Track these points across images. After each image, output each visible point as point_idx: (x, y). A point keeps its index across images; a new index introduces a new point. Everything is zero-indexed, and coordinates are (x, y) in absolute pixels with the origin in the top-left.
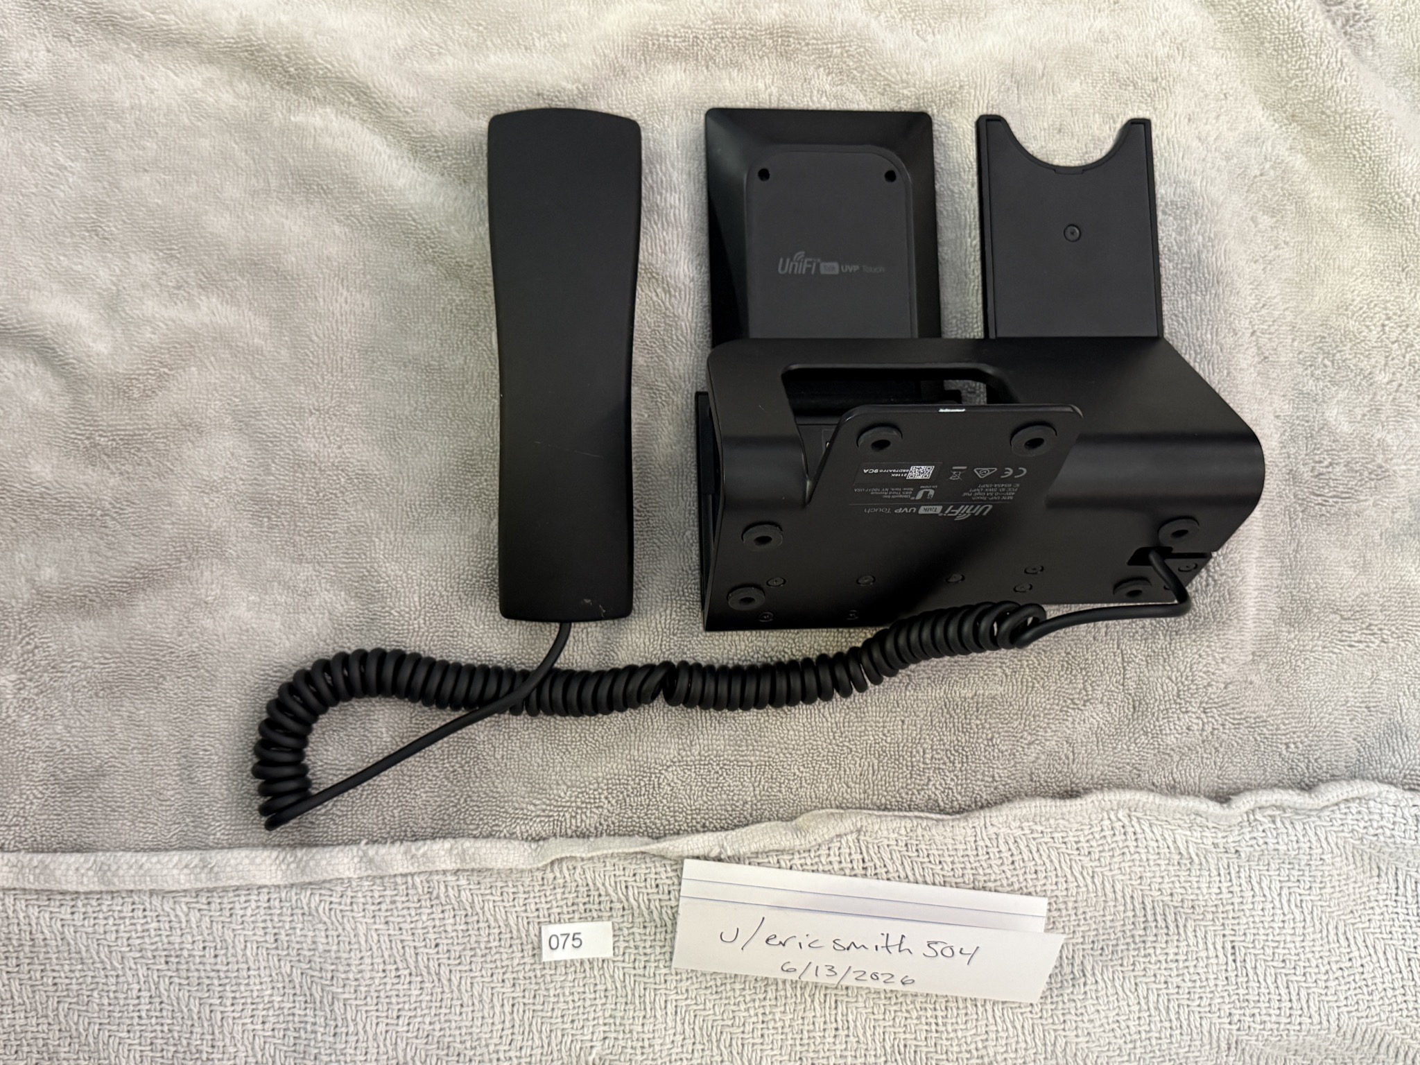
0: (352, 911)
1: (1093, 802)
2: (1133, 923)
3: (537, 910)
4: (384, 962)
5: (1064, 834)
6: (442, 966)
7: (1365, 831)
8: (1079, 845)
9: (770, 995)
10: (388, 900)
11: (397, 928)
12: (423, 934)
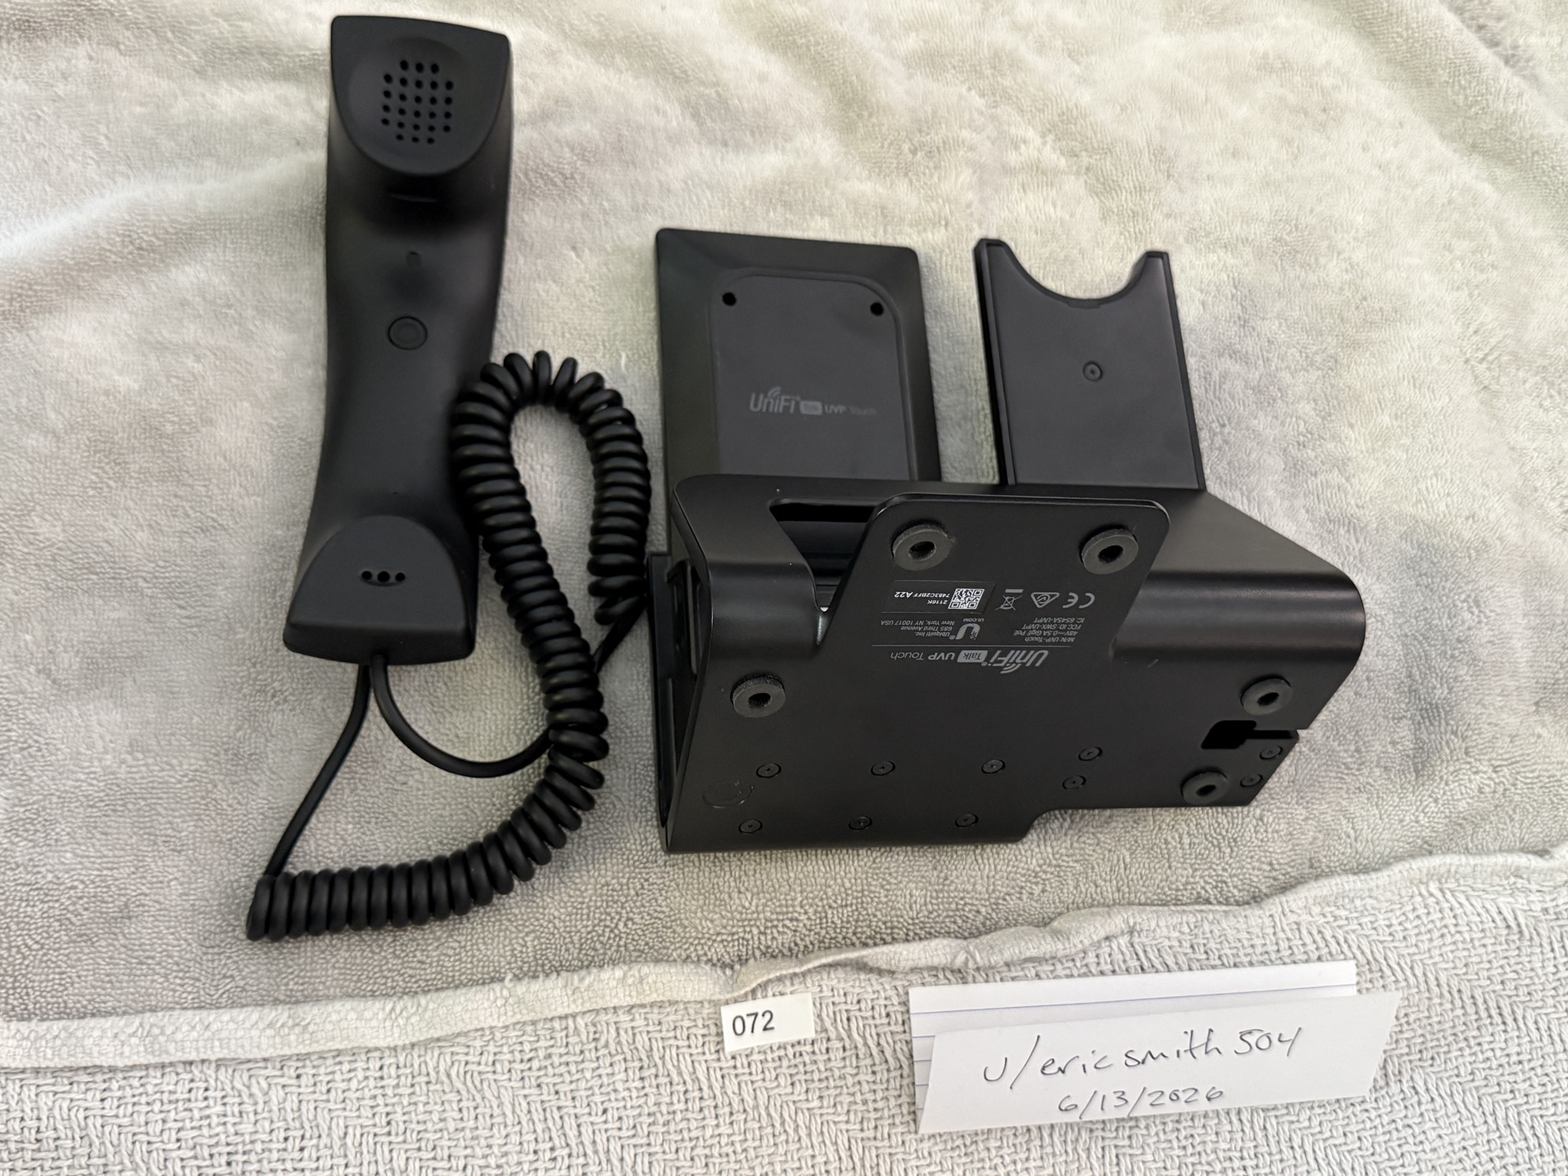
0: (495, 1072)
1: (1401, 871)
2: (1464, 1024)
4: (536, 1140)
5: (1372, 919)
6: (612, 1140)
8: (1392, 929)
10: (541, 1053)
11: (552, 1091)
12: (587, 1097)
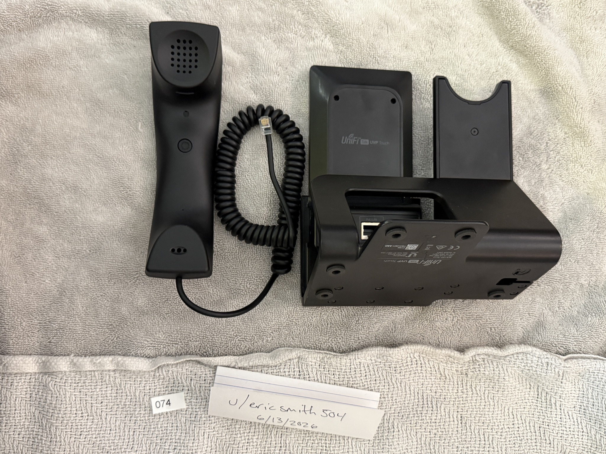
0: (65, 386)
1: (403, 349)
2: (417, 405)
3: (150, 389)
4: (76, 410)
5: (390, 364)
6: (103, 412)
7: (524, 368)
8: (396, 369)
9: (252, 431)
10: (82, 381)
11: (85, 394)
12: (96, 397)
